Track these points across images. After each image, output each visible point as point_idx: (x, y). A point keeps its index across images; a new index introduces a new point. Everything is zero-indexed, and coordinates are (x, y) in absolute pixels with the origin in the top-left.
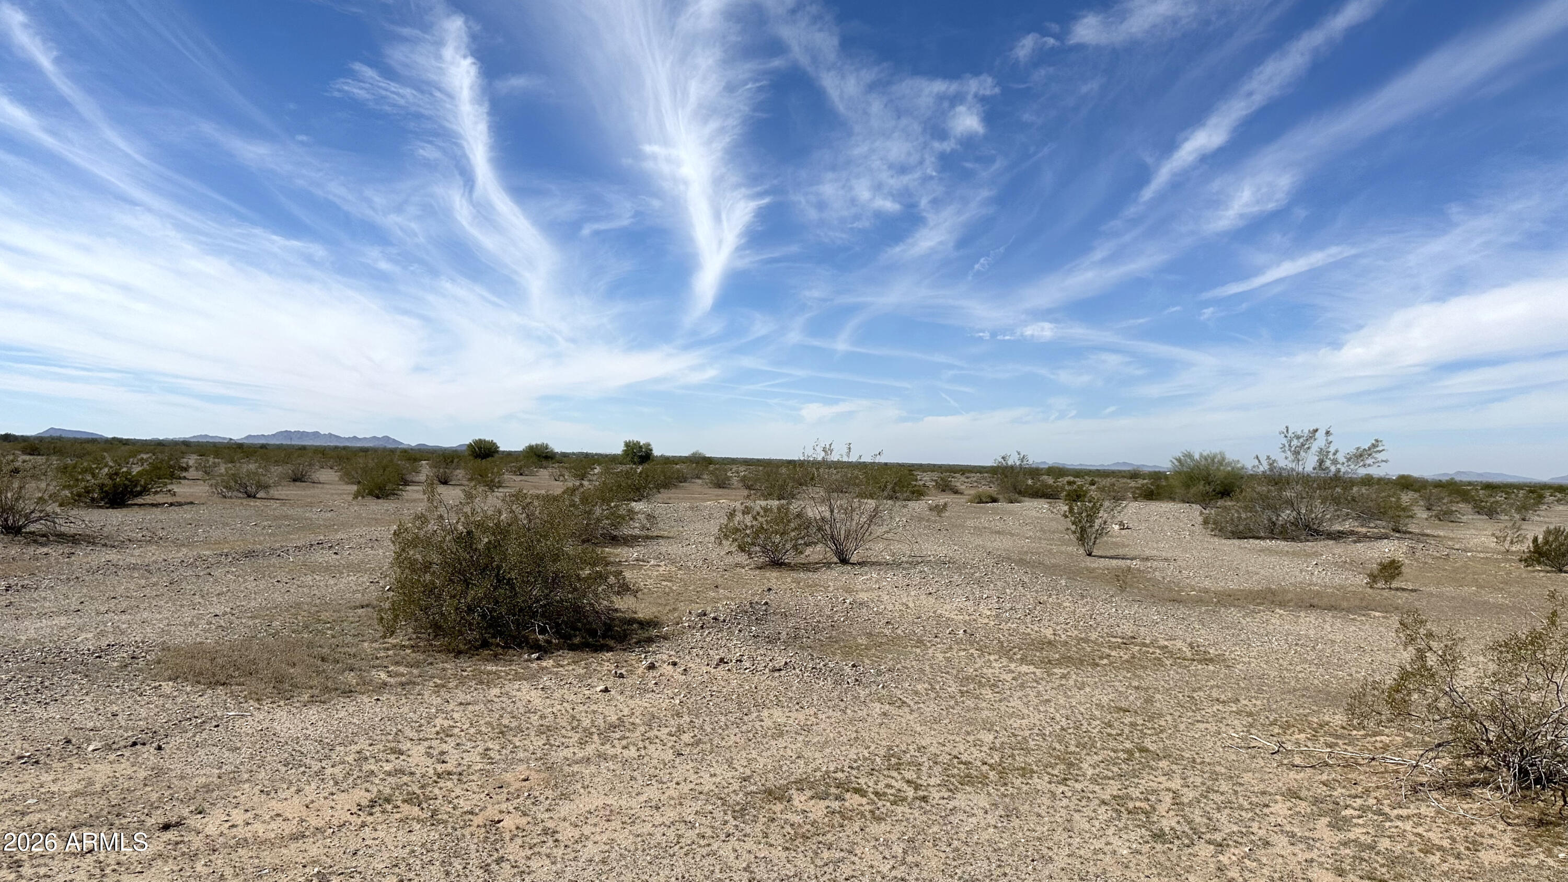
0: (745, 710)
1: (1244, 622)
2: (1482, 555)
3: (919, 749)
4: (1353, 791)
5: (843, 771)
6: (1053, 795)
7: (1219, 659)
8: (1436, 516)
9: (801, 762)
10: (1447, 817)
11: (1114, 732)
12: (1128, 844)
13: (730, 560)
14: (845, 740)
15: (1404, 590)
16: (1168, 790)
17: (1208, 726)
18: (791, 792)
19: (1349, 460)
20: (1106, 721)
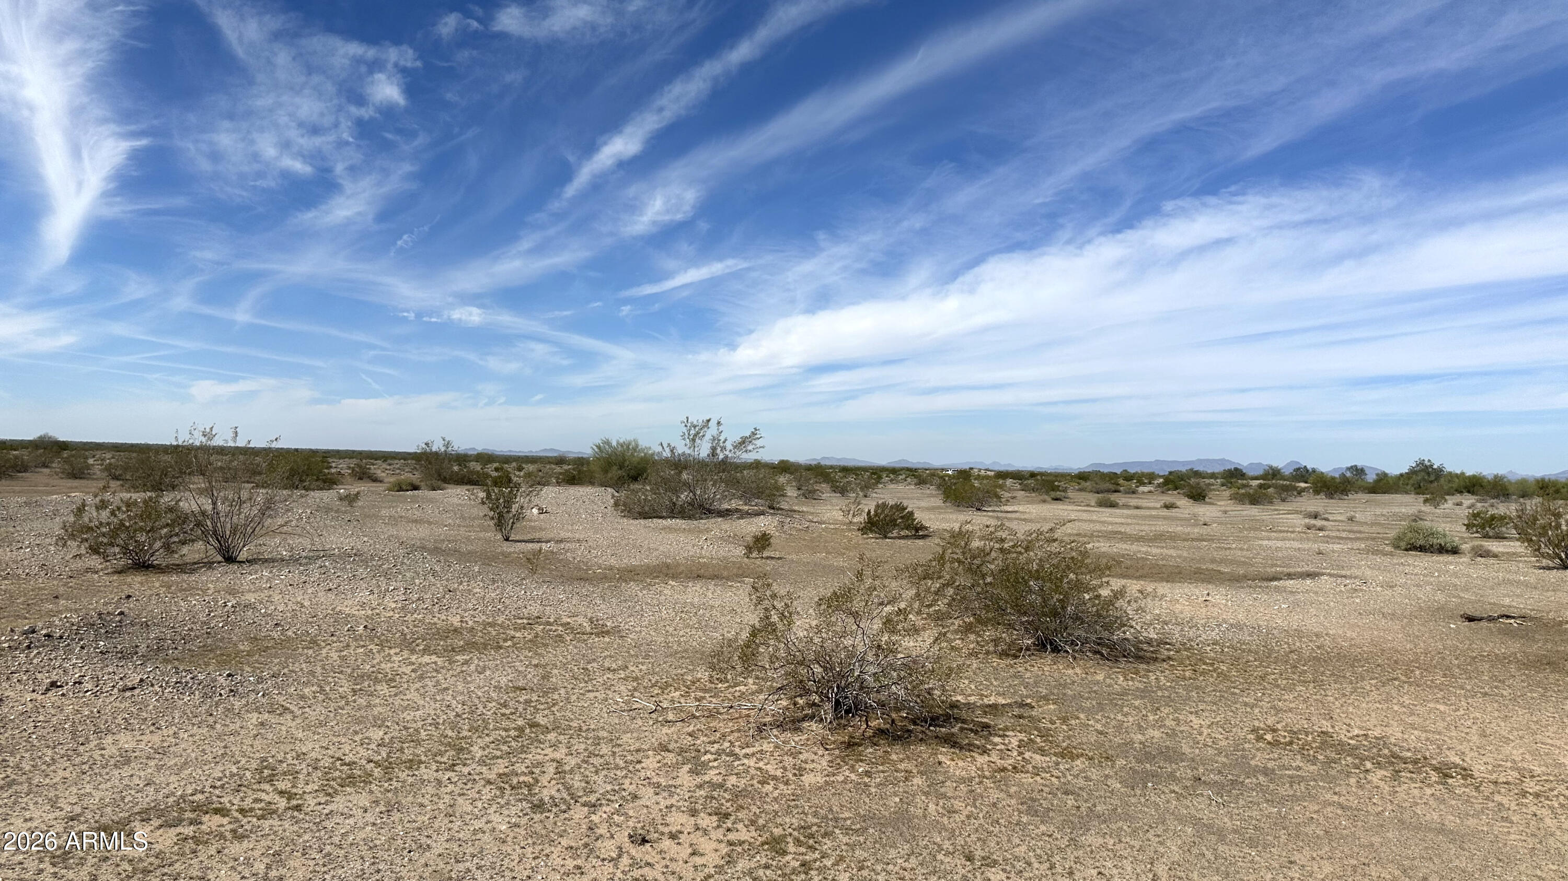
0: (81, 740)
1: (641, 594)
2: (832, 526)
3: (299, 756)
4: (713, 738)
5: (203, 792)
6: (439, 782)
7: (616, 631)
8: (804, 495)
9: (151, 790)
10: (783, 750)
11: (508, 712)
12: (507, 819)
13: (79, 564)
14: (210, 759)
15: (772, 558)
16: (553, 760)
17: (597, 694)
18: (133, 824)
19: (735, 447)
20: (502, 701)
